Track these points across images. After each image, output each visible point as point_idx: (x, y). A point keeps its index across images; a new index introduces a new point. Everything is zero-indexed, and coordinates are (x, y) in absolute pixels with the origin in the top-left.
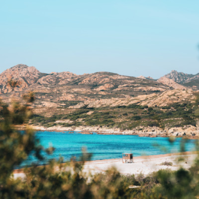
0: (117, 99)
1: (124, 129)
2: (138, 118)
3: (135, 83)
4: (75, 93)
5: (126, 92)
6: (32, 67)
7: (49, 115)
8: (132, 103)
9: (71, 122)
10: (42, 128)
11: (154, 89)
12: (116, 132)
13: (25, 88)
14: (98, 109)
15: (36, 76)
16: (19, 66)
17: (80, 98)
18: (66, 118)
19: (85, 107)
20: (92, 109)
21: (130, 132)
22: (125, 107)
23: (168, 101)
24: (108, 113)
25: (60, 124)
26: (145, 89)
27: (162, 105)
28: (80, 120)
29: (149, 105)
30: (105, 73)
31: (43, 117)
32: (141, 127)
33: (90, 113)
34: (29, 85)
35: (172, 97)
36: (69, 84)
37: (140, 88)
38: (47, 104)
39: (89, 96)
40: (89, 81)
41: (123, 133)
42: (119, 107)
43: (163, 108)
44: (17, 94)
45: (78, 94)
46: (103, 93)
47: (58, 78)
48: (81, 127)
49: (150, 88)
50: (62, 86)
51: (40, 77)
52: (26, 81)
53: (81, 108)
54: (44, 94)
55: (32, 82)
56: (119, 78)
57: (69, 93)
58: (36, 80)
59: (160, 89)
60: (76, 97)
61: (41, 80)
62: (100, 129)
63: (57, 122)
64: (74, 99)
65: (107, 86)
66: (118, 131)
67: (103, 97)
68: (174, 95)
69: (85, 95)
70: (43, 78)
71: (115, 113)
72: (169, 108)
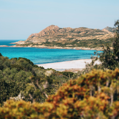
0: (88, 37)
1: (92, 48)
2: (96, 44)
3: (94, 31)
4: (72, 35)
5: (91, 34)
6: (56, 26)
7: (64, 43)
8: (94, 38)
9: (72, 45)
10: (62, 48)
11: (101, 33)
12: (88, 49)
13: (54, 34)
14: (81, 41)
15: (58, 29)
16: (52, 26)
17: (74, 37)
18: (70, 44)
19: (77, 40)
20: (79, 41)
21: (94, 49)
22: (91, 40)
23: (107, 38)
24: (85, 42)
25: (68, 46)
26: (97, 33)
27: (105, 39)
28: (75, 45)
29: (100, 39)
30: (83, 28)
31: (62, 44)
32: (98, 47)
33: (78, 42)
34: (55, 32)
35: (108, 36)
36: (70, 32)
37: (96, 33)
38: (62, 39)
39: (77, 36)
40: (77, 31)
41: (91, 49)
42: (89, 40)
43: (105, 40)
44: (51, 36)
45: (73, 35)
46: (82, 35)
47: (66, 30)
48: (76, 47)
49: (99, 33)
50: (67, 32)
51: (59, 30)
52: (54, 31)
53: (75, 40)
54: (61, 36)
55: (57, 31)
56: (88, 29)
57: (70, 35)
58: (58, 31)
59: (103, 33)
60: (73, 36)
61: (60, 31)
62: (83, 48)
63: (67, 45)
64: (72, 37)
65: (84, 32)
66: (89, 49)
67: (82, 36)
68: (109, 35)
69: (76, 36)
70: (60, 30)
71: (87, 42)
72: (107, 40)
